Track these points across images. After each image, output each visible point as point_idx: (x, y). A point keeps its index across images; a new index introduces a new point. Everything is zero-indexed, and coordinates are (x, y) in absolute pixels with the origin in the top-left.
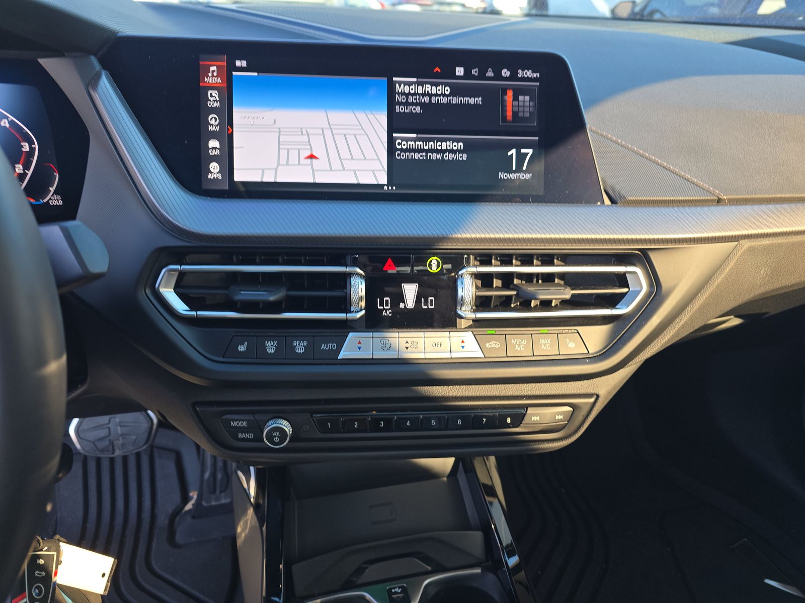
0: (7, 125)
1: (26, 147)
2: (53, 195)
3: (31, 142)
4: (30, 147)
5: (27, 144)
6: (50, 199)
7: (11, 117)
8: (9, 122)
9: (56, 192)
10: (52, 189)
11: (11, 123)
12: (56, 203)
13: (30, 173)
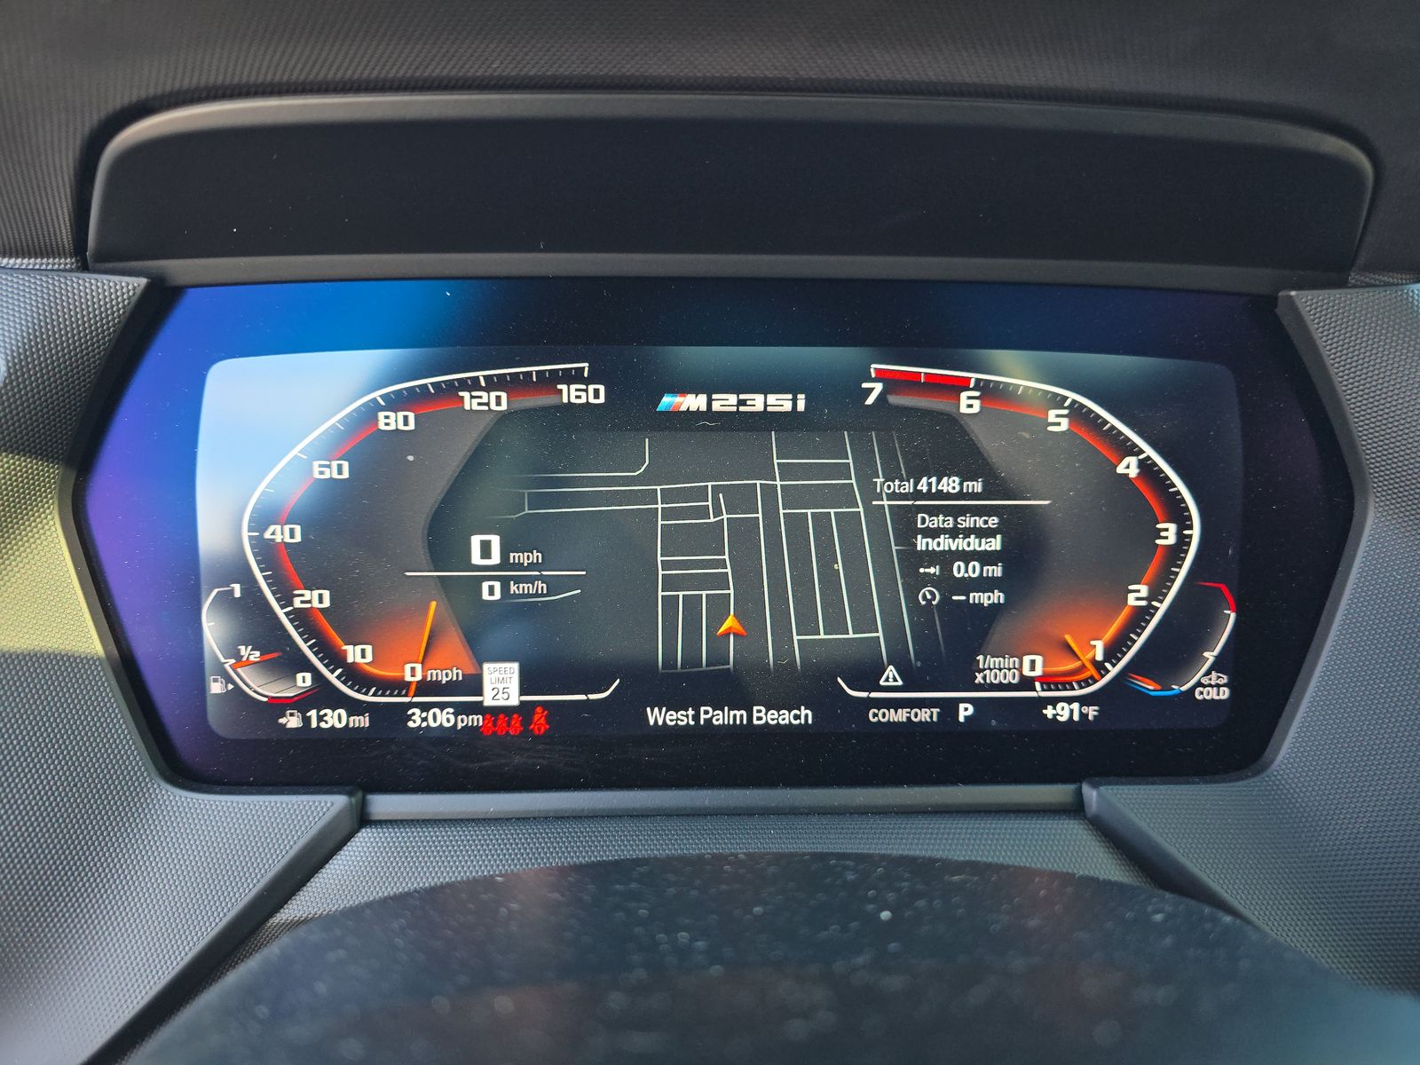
0: (1133, 472)
1: (1169, 534)
2: (1208, 673)
3: (1183, 522)
4: (1179, 534)
5: (1172, 528)
6: (1199, 684)
7: (1149, 451)
8: (1142, 464)
9: (1217, 666)
10: (1210, 657)
11: (1146, 467)
12: (1212, 694)
13: (1163, 607)
